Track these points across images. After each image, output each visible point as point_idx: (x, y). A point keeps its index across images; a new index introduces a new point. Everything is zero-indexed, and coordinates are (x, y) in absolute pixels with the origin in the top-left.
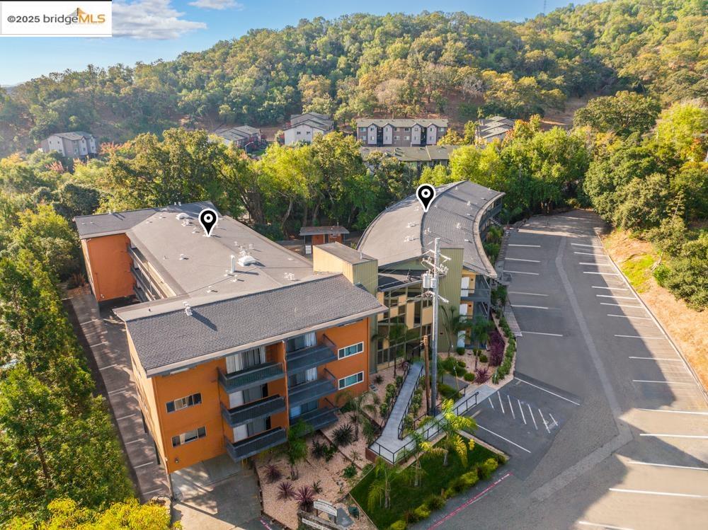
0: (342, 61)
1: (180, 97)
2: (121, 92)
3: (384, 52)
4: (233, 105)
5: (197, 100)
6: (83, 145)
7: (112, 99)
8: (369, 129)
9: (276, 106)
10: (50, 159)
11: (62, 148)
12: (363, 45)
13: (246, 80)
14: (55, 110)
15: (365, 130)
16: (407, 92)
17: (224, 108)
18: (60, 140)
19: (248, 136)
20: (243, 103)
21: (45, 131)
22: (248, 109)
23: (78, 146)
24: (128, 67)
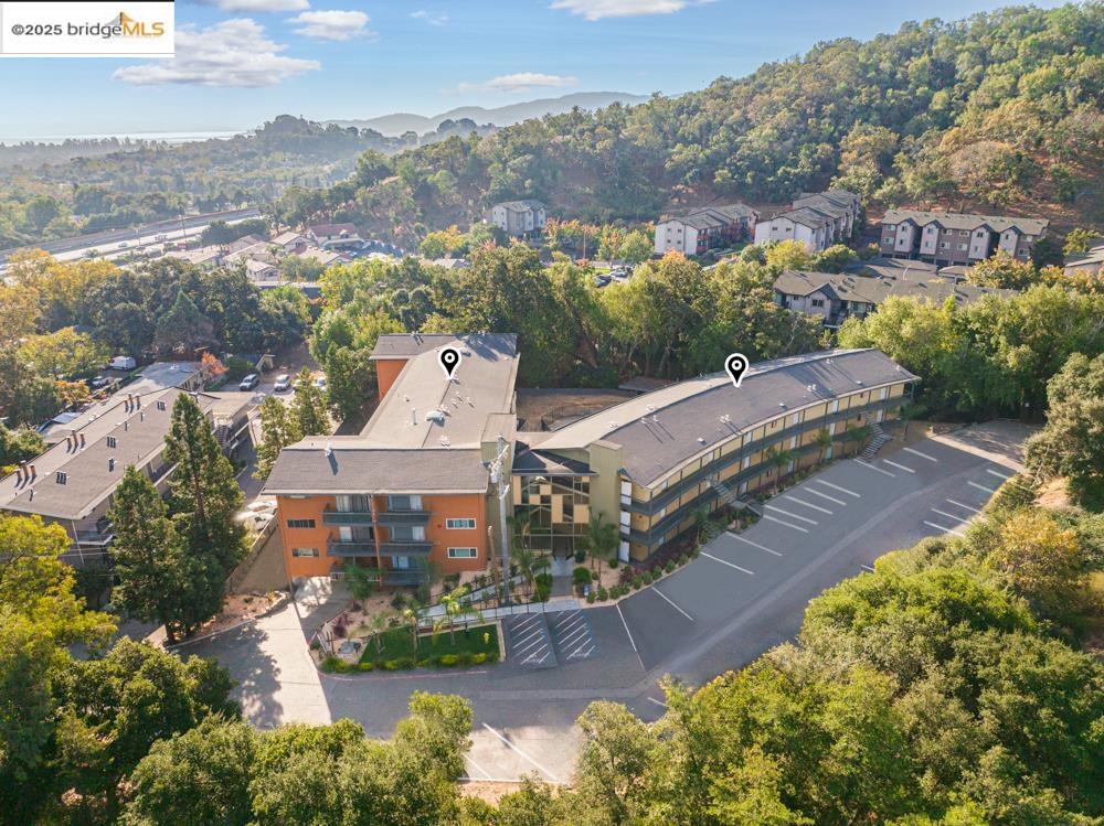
0: (939, 99)
1: (670, 155)
2: (598, 147)
3: (1014, 86)
4: (737, 170)
5: (691, 161)
6: (530, 219)
7: (585, 154)
8: (900, 228)
9: (795, 174)
10: (487, 234)
11: (505, 221)
12: (989, 70)
13: (767, 131)
14: (513, 170)
15: (893, 228)
16: (1001, 166)
17: (722, 174)
18: (505, 211)
19: (730, 223)
20: (749, 168)
21: (497, 196)
22: (753, 178)
23: (523, 220)
24: (628, 106)
